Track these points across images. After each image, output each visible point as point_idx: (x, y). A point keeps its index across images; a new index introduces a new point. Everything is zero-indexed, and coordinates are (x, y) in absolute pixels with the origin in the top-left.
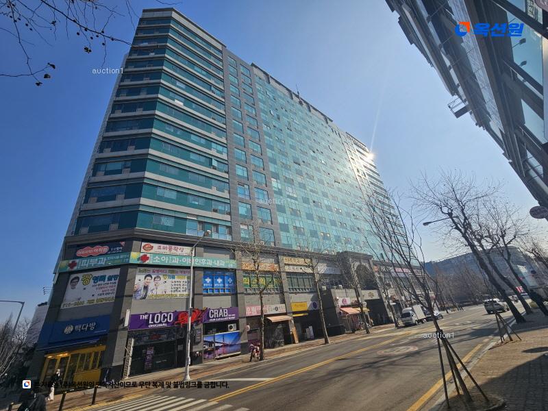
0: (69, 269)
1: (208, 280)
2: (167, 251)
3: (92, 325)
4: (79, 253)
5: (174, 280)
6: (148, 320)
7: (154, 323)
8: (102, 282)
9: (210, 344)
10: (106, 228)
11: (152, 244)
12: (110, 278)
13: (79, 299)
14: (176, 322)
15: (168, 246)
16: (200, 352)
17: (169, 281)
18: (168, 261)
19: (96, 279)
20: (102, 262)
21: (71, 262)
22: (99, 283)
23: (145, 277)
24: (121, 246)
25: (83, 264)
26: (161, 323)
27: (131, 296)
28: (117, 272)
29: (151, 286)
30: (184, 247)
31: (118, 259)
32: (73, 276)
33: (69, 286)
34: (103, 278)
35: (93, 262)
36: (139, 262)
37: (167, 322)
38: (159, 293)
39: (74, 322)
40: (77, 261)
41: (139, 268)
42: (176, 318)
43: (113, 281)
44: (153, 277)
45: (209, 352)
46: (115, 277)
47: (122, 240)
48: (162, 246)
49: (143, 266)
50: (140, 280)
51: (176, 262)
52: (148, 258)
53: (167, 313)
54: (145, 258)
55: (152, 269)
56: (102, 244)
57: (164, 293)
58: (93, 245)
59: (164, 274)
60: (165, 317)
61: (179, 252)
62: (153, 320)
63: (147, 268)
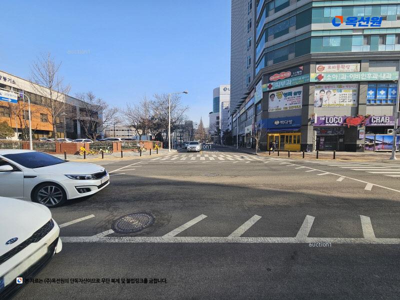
0: (268, 89)
1: (371, 92)
2: (336, 70)
3: (291, 121)
4: (272, 78)
5: (341, 93)
6: (325, 121)
7: (329, 123)
8: (290, 96)
9: (371, 141)
10: (285, 58)
11: (324, 66)
12: (295, 94)
13: (278, 107)
14: (345, 124)
15: (336, 65)
16: (362, 145)
17: (338, 94)
18: (338, 78)
19: (286, 95)
20: (289, 83)
21: (268, 85)
22: (288, 97)
23: (320, 92)
24: (301, 70)
25: (276, 85)
26: (333, 123)
27: (313, 105)
28: (300, 89)
29: (325, 98)
30: (350, 64)
31: (301, 79)
32: (270, 94)
33: (270, 99)
34: (290, 94)
35: (283, 84)
36: (316, 81)
37: (338, 123)
38: (331, 103)
39: (279, 119)
40: (272, 84)
41: (316, 85)
42: (345, 121)
43: (298, 95)
44: (326, 91)
45: (370, 146)
46: (300, 92)
47: (301, 65)
48: (332, 65)
49: (319, 83)
50: (316, 94)
51: (344, 78)
52: (323, 77)
53: (338, 117)
54: (320, 77)
55: (324, 86)
56: (286, 70)
57: (334, 103)
58: (279, 72)
59: (334, 89)
60: (336, 120)
61: (346, 69)
62: (328, 121)
63: (322, 85)
